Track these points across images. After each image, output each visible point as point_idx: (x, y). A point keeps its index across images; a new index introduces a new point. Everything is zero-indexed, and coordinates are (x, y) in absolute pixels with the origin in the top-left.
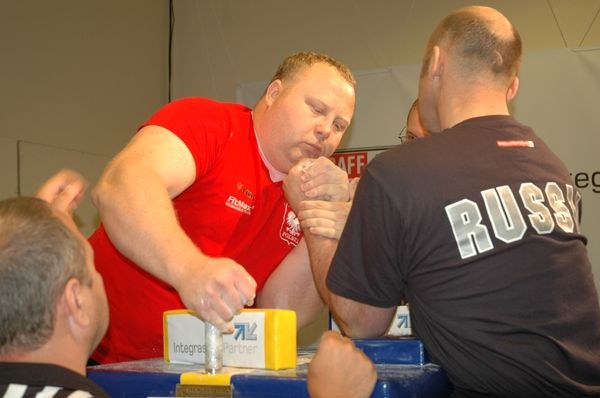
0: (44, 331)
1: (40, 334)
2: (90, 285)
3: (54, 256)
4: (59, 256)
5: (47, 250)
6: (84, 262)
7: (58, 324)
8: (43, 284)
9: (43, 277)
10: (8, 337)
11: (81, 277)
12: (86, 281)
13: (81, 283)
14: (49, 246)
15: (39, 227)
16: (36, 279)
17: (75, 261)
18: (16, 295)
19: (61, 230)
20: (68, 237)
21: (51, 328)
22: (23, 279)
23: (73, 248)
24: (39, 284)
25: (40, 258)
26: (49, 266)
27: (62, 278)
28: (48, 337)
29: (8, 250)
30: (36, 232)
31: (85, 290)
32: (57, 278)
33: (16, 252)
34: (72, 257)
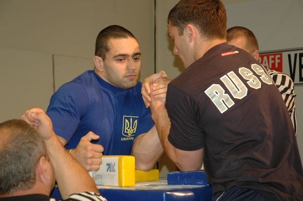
0: (32, 181)
1: (30, 182)
7: (37, 178)
8: (30, 158)
10: (16, 184)
18: (19, 163)
21: (35, 179)
22: (22, 155)
28: (34, 183)
29: (14, 142)
33: (18, 143)
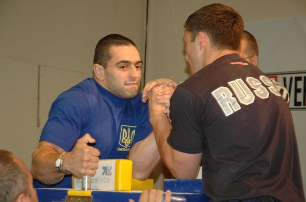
2: (30, 196)
3: (13, 183)
4: (16, 183)
5: (10, 180)
6: (28, 185)
9: (7, 193)
11: (25, 193)
12: (28, 194)
13: (26, 196)
14: (11, 177)
15: (7, 168)
16: (4, 193)
17: (24, 185)
19: (17, 169)
20: (21, 173)
23: (23, 178)
24: (5, 196)
25: (6, 183)
26: (10, 187)
27: (17, 193)
30: (5, 171)
31: (28, 198)
32: (14, 193)
34: (22, 182)
